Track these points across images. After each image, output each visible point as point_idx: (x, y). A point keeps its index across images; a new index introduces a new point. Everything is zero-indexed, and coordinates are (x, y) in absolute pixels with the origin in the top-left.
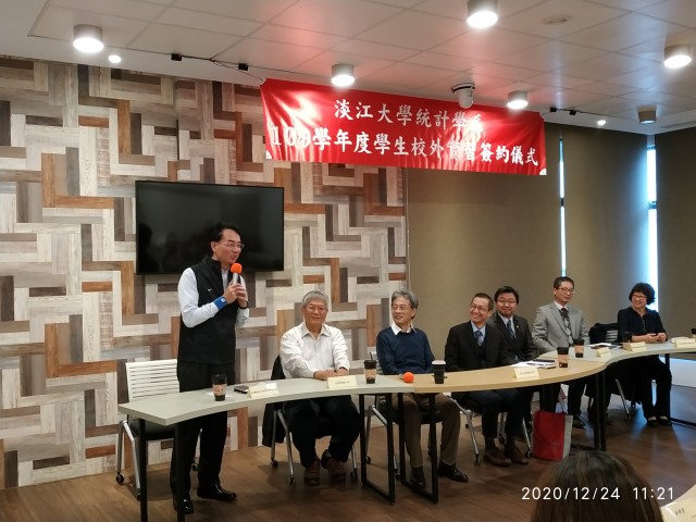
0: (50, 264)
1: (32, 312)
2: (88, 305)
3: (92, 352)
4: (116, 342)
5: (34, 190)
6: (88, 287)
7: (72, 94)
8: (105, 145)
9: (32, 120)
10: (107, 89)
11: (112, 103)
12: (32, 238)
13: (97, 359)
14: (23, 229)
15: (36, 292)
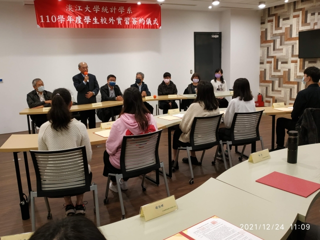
0: (285, 56)
1: (281, 68)
2: (291, 66)
3: (292, 79)
4: (297, 77)
5: (283, 37)
6: (292, 62)
7: (292, 10)
8: (298, 22)
9: (284, 19)
10: (300, 6)
11: (301, 9)
12: (282, 49)
13: (293, 81)
14: (281, 47)
15: (282, 63)
